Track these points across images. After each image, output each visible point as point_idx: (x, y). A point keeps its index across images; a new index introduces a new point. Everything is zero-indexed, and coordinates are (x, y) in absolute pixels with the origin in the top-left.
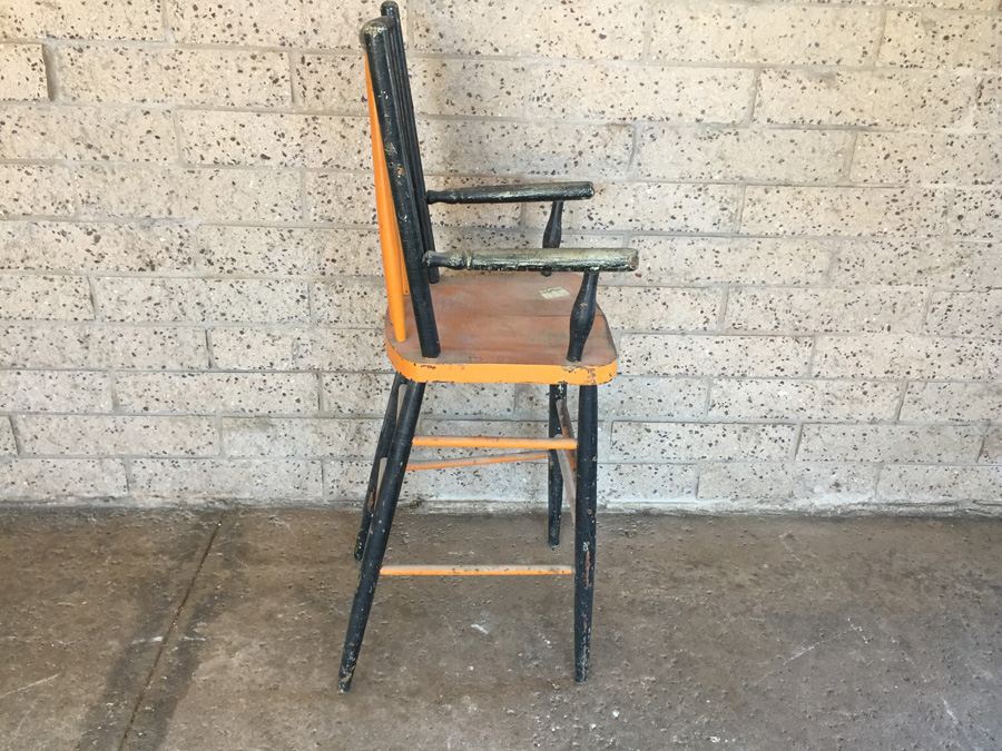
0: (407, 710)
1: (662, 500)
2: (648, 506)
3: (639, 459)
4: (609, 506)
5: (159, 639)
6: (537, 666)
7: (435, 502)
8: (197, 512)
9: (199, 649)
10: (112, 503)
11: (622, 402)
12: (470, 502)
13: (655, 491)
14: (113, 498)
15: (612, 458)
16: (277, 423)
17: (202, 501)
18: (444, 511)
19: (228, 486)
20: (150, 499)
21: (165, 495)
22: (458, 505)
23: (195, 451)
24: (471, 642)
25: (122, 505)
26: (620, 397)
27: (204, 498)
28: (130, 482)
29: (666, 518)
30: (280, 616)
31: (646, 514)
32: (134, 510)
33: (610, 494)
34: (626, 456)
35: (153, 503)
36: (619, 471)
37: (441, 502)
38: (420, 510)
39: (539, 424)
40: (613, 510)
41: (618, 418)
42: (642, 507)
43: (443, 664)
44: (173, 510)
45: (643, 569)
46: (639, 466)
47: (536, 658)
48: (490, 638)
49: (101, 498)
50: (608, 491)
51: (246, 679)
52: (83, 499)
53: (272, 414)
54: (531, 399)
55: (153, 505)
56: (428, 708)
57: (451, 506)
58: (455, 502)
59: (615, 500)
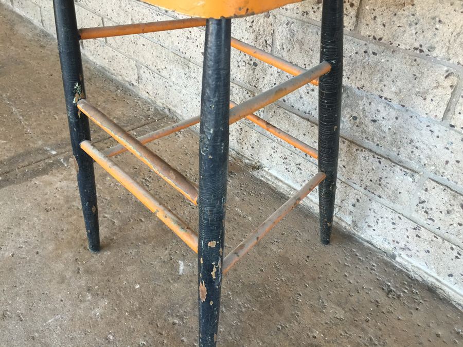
0: (71, 277)
1: (455, 288)
2: (438, 284)
3: (442, 232)
4: (398, 259)
5: (54, 153)
6: (174, 324)
7: (267, 173)
8: (156, 109)
9: (57, 168)
10: (131, 87)
11: (447, 162)
12: (289, 186)
13: (451, 275)
14: (133, 84)
15: (415, 216)
16: (192, 67)
17: (161, 105)
18: (270, 183)
19: (175, 102)
20: (145, 93)
21: (150, 93)
22: (280, 184)
23: (161, 70)
24: (163, 271)
25: (134, 90)
26: (447, 156)
27: (163, 104)
28: (139, 79)
29: (449, 308)
30: (108, 178)
31: (431, 291)
32: (136, 95)
33: (403, 249)
34: (430, 222)
35: (144, 95)
36: (417, 232)
37: (271, 175)
38: (255, 173)
39: (353, 146)
40: (401, 265)
41: (436, 178)
42: (430, 280)
43: (129, 269)
44: (149, 103)
45: (363, 329)
46: (440, 240)
47: (181, 318)
48: (178, 278)
49: (129, 82)
50: (402, 244)
51: (47, 197)
52: (124, 80)
53: (191, 59)
54: (355, 118)
55: (144, 97)
56: (80, 287)
57: (276, 181)
58: (279, 180)
59: (406, 257)
